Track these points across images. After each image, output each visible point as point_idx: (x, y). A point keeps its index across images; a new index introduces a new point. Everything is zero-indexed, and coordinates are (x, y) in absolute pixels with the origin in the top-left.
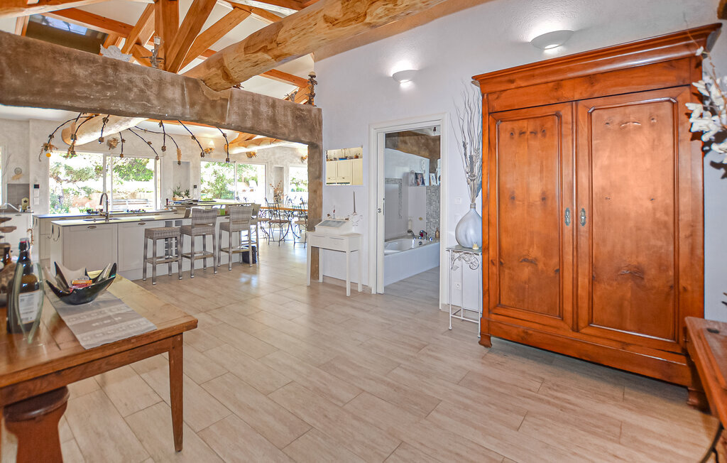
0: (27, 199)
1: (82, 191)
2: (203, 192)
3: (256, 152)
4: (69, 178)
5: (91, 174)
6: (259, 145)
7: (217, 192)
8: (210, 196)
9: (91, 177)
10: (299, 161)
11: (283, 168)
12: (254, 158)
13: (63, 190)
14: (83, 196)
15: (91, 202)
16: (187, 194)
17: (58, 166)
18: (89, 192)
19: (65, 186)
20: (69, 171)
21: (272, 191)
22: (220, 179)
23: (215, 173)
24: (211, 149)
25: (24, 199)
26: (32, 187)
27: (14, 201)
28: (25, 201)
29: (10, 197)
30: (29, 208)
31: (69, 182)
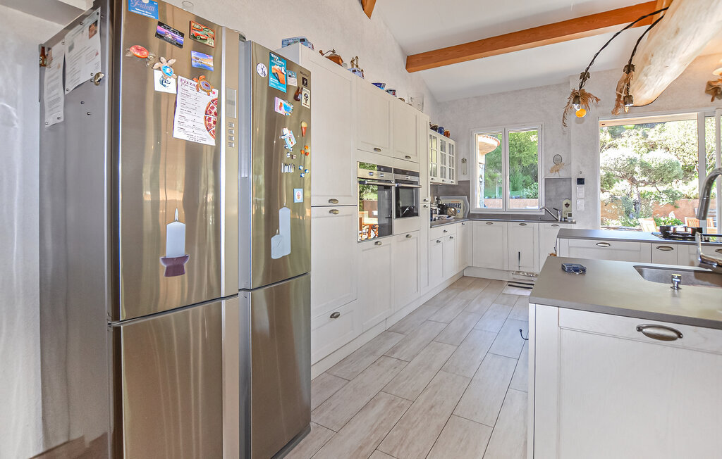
0: (568, 202)
1: (664, 196)
4: (646, 179)
5: (676, 171)
9: (675, 177)
13: (640, 195)
14: (665, 203)
15: (677, 211)
17: (631, 163)
18: (674, 197)
19: (643, 189)
20: (646, 169)
25: (565, 202)
26: (574, 183)
27: (554, 204)
28: (567, 205)
29: (548, 199)
30: (570, 215)
31: (646, 184)
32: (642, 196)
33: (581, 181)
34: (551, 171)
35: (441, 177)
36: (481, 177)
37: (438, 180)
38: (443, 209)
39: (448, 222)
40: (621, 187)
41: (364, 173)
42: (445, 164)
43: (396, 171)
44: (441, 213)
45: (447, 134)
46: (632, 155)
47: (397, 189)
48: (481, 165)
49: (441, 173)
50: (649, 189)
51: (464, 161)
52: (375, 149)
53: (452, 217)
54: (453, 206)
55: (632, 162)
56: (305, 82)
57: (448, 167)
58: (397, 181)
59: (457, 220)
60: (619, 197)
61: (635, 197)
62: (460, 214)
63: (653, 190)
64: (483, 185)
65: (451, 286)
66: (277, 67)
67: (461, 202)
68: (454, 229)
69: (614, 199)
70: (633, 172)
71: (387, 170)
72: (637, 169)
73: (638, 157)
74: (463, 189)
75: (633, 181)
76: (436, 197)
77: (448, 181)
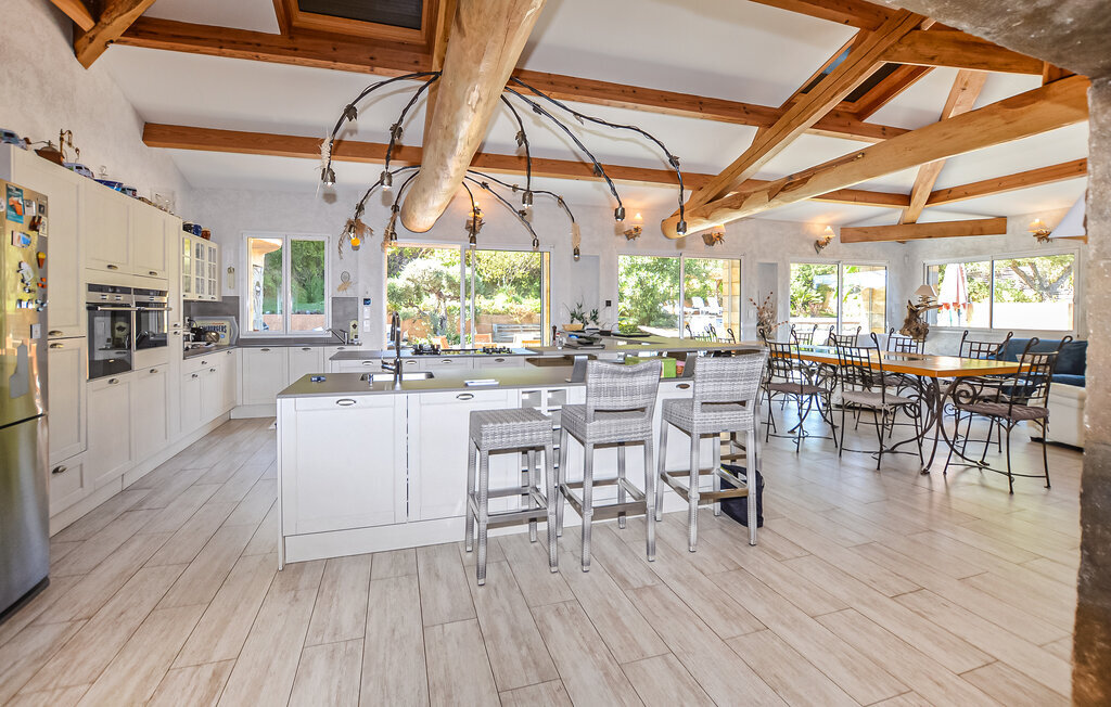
0: (355, 323)
1: (467, 311)
2: (622, 314)
3: (723, 230)
4: (452, 293)
6: (738, 208)
7: (644, 315)
8: (632, 321)
10: (811, 249)
11: (776, 264)
12: (717, 245)
14: (468, 319)
16: (594, 318)
19: (449, 304)
20: (451, 283)
21: (753, 313)
22: (648, 292)
23: (641, 282)
24: (637, 229)
25: (352, 323)
26: (361, 303)
27: (341, 326)
28: (355, 326)
29: (335, 319)
30: (356, 337)
31: (452, 299)
32: (449, 311)
33: (367, 301)
34: (339, 289)
35: (198, 292)
36: (258, 284)
37: (193, 296)
38: (199, 334)
39: (208, 351)
40: (429, 302)
41: (97, 297)
42: (203, 275)
43: (139, 292)
44: (197, 339)
45: (206, 235)
46: (440, 268)
47: (138, 313)
48: (259, 269)
49: (198, 286)
50: (455, 303)
51: (231, 270)
52: (109, 266)
53: (212, 345)
54: (214, 329)
55: (438, 274)
56: (42, 208)
57: (206, 279)
58: (138, 304)
59: (219, 348)
60: (427, 313)
61: (443, 313)
62: (225, 340)
63: (458, 304)
64: (261, 297)
65: (212, 433)
66: (15, 199)
67: (226, 324)
68: (216, 359)
69: (422, 315)
70: (440, 286)
71: (126, 291)
72: (444, 282)
73: (445, 269)
74: (229, 307)
75: (440, 295)
76: (187, 318)
77: (207, 297)
